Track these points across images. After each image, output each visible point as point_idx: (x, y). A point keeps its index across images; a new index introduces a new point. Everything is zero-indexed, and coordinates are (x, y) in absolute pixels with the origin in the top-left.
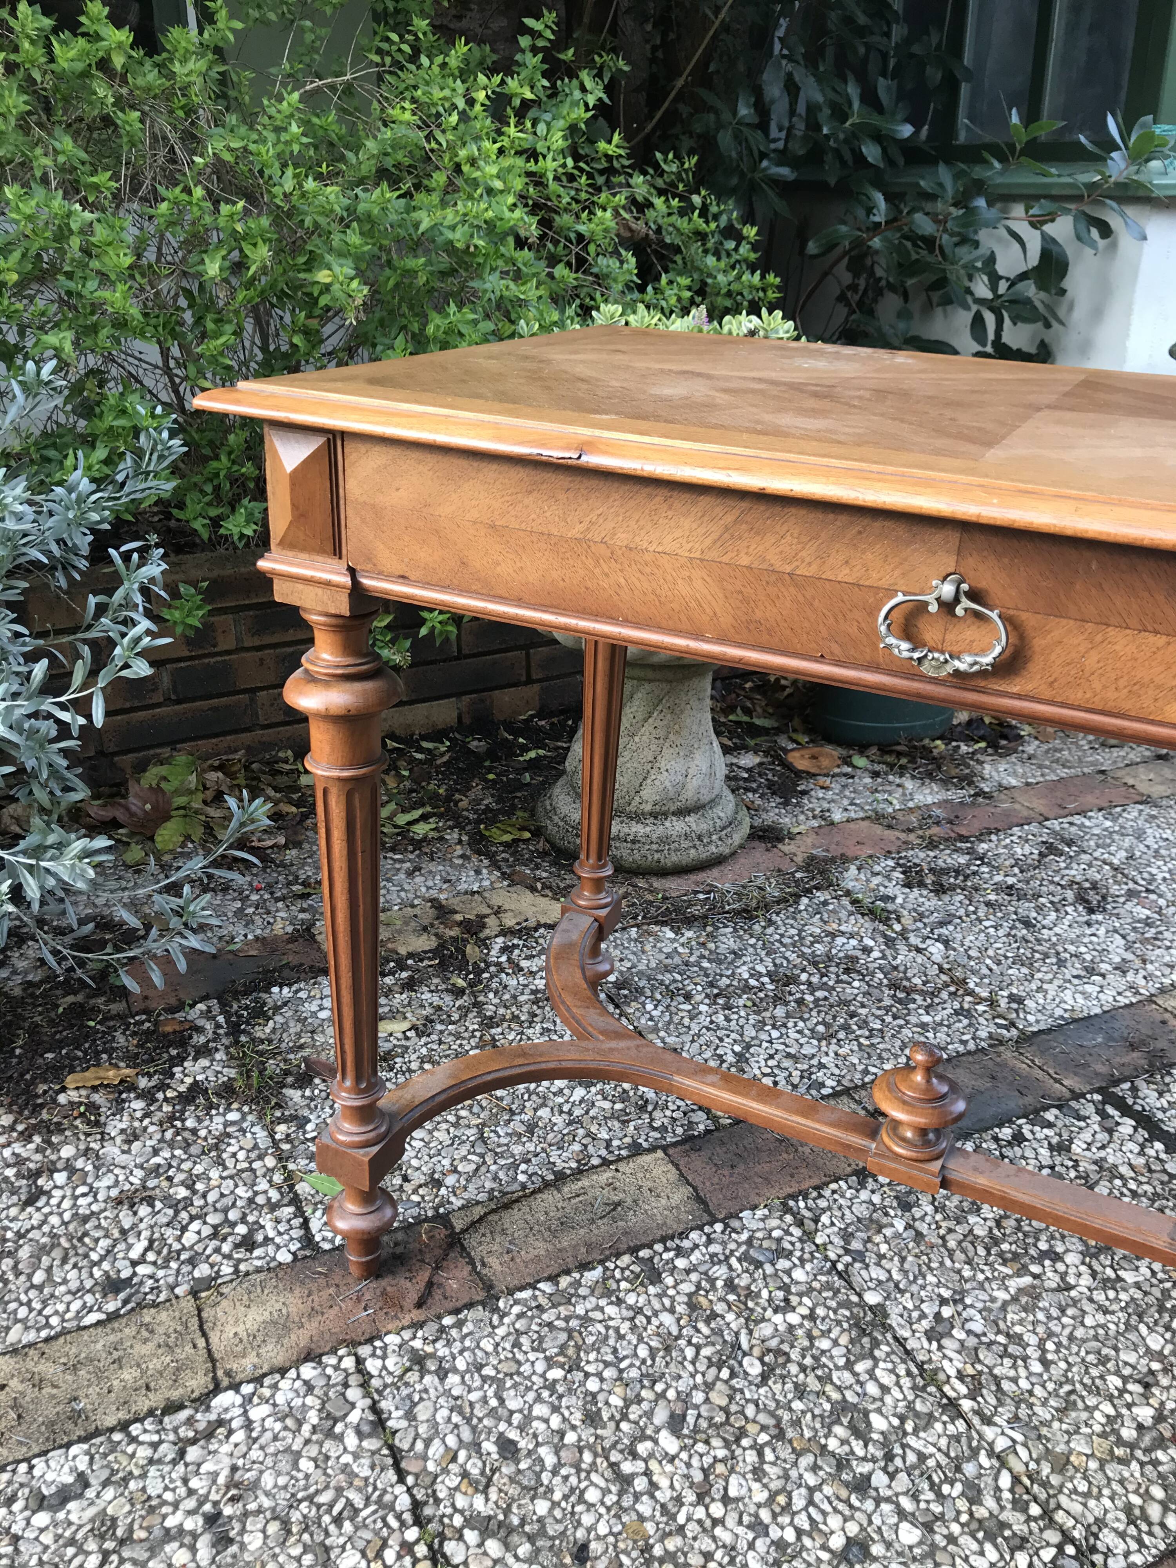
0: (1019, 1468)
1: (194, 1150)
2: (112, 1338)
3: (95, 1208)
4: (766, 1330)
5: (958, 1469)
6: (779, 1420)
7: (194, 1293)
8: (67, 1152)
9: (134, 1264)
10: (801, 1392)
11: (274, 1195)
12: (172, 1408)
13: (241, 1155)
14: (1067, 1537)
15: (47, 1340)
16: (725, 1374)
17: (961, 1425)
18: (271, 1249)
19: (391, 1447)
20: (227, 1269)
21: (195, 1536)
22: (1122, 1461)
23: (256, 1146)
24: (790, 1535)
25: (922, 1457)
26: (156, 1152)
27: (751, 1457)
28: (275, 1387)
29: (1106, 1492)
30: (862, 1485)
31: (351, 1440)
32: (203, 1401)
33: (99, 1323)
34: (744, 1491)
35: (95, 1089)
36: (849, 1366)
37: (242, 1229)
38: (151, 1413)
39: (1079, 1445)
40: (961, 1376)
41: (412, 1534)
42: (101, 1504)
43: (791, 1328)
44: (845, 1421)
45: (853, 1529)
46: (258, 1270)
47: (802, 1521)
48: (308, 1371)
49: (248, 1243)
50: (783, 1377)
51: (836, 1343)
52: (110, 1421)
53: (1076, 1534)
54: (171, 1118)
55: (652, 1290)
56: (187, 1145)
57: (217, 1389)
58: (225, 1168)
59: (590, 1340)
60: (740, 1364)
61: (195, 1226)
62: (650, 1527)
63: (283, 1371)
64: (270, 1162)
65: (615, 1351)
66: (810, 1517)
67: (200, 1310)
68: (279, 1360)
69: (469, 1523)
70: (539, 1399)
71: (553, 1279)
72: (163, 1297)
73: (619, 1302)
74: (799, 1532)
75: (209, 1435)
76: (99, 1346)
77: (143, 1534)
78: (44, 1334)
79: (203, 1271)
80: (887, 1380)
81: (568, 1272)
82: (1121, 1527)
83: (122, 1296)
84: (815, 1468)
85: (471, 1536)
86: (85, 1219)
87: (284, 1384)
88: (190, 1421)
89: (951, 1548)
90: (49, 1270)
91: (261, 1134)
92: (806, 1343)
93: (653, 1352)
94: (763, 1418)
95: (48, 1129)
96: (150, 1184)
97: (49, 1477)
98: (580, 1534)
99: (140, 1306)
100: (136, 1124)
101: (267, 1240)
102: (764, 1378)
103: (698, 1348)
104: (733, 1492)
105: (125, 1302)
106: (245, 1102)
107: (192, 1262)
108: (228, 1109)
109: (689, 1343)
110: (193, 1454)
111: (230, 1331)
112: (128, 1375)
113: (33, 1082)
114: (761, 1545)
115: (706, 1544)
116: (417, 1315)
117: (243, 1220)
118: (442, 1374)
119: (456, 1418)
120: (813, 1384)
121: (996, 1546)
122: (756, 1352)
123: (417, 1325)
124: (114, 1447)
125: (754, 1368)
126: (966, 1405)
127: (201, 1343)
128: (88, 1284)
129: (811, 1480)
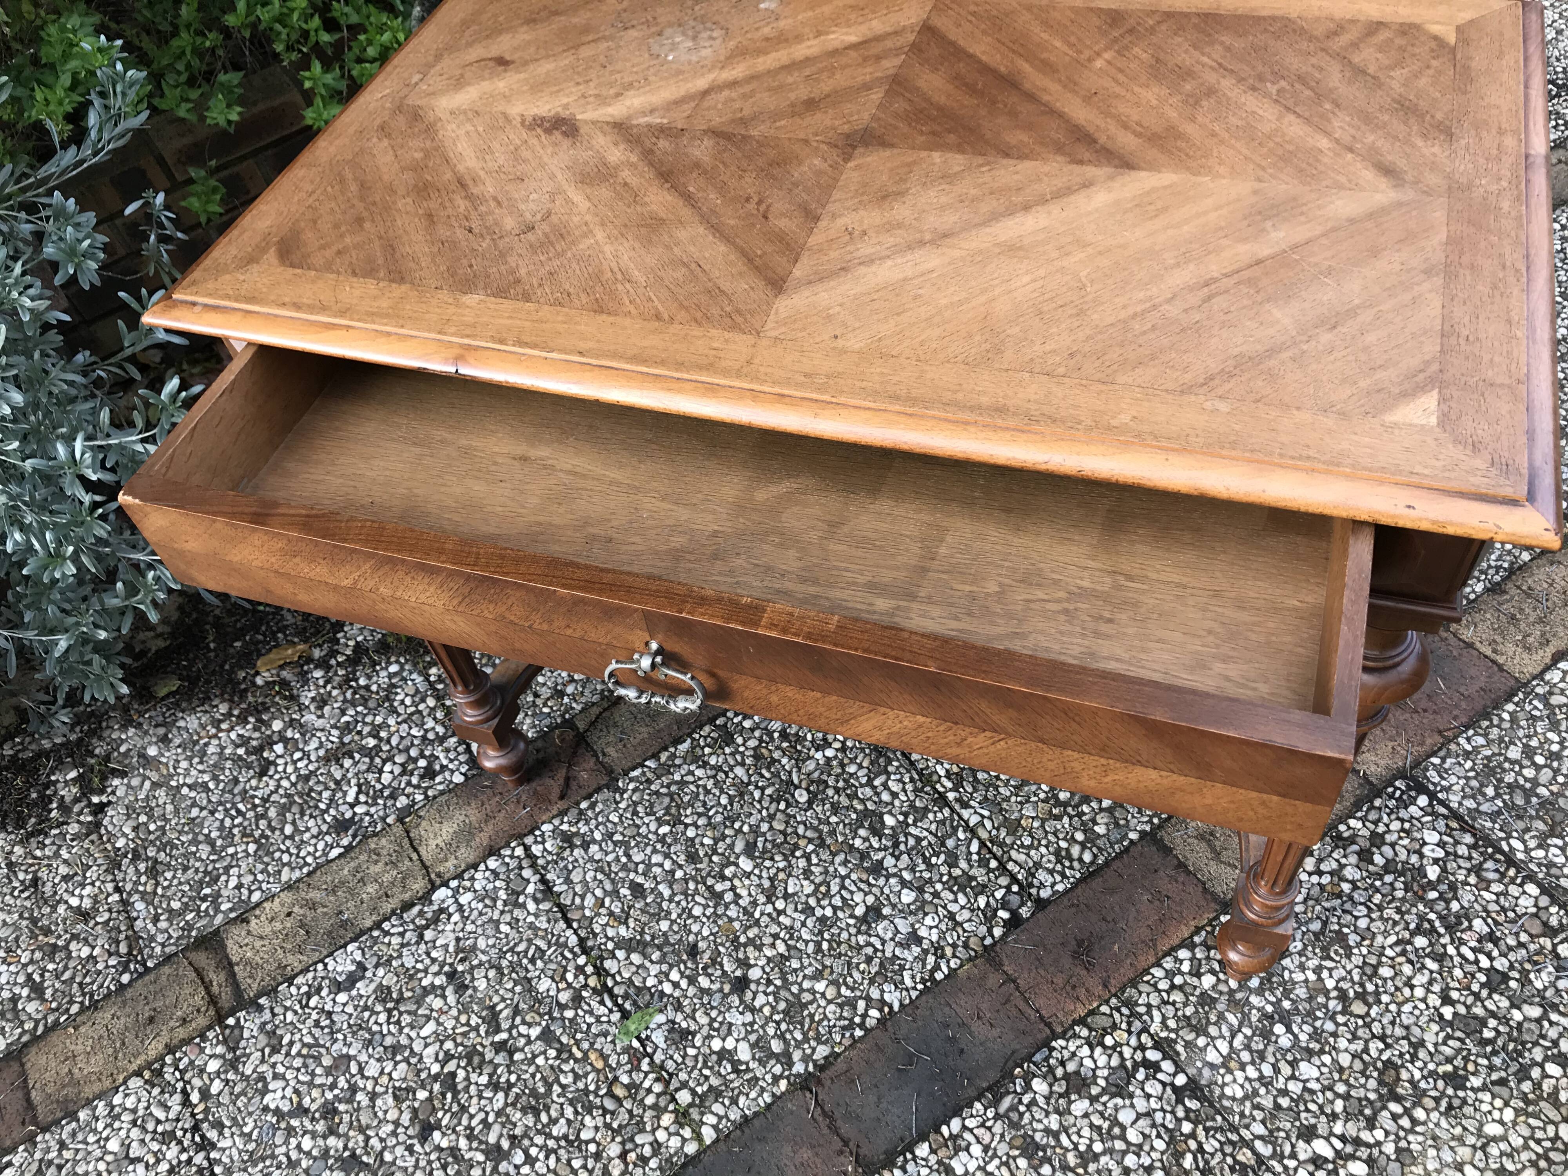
0: (984, 835)
1: (372, 704)
2: (352, 864)
3: (311, 767)
4: (811, 765)
5: (943, 844)
6: (820, 832)
7: (400, 820)
8: (277, 725)
9: (352, 806)
10: (836, 808)
11: (440, 730)
12: (407, 906)
13: (408, 701)
14: (1014, 879)
15: (309, 874)
16: (782, 806)
17: (946, 812)
18: (447, 774)
19: (559, 905)
20: (419, 797)
21: (443, 988)
22: (1058, 818)
23: (417, 691)
24: (829, 912)
25: (919, 840)
26: (343, 712)
27: (802, 863)
28: (472, 879)
29: (1044, 842)
30: (877, 869)
31: (531, 906)
32: (426, 898)
33: (341, 855)
34: (798, 888)
35: (282, 667)
36: (870, 783)
37: (422, 763)
38: (393, 912)
39: (1029, 811)
40: (948, 775)
41: (582, 960)
42: (377, 980)
43: (828, 760)
44: (866, 825)
45: (870, 900)
46: (442, 793)
47: (837, 901)
48: (492, 863)
49: (429, 773)
50: (823, 800)
51: (860, 766)
52: (368, 923)
53: (1020, 877)
54: (347, 680)
55: (727, 750)
56: (365, 701)
57: (434, 888)
58: (399, 715)
59: (686, 799)
60: (793, 796)
61: (388, 767)
62: (737, 925)
63: (475, 867)
64: (431, 702)
65: (704, 804)
66: (842, 897)
67: (408, 832)
68: (471, 859)
69: (618, 946)
70: (655, 851)
71: (655, 756)
72: (379, 827)
73: (705, 764)
74: (835, 909)
75: (436, 920)
76: (346, 872)
77: (410, 994)
78: (305, 870)
79: (402, 801)
80: (895, 787)
81: (666, 749)
82: (1051, 866)
83: (350, 832)
84: (845, 863)
85: (620, 954)
86: (307, 778)
87: (478, 875)
88: (421, 914)
89: (936, 901)
90: (294, 823)
91: (419, 679)
92: (839, 771)
93: (731, 799)
94: (809, 834)
95: (258, 710)
96: (346, 740)
97: (339, 969)
98: (691, 938)
99: (365, 837)
100: (322, 691)
101: (443, 768)
102: (810, 802)
103: (763, 789)
104: (790, 890)
105: (354, 836)
106: (400, 655)
107: (393, 797)
108: (388, 663)
109: (757, 787)
110: (429, 935)
111: (433, 843)
112: (371, 888)
113: (232, 671)
114: (810, 922)
115: (774, 929)
116: (561, 805)
117: (422, 755)
118: (585, 846)
119: (600, 876)
120: (844, 801)
121: (966, 894)
122: (804, 785)
123: (562, 813)
124: (375, 941)
125: (802, 797)
126: (951, 796)
127: (415, 856)
128: (324, 828)
129: (843, 871)
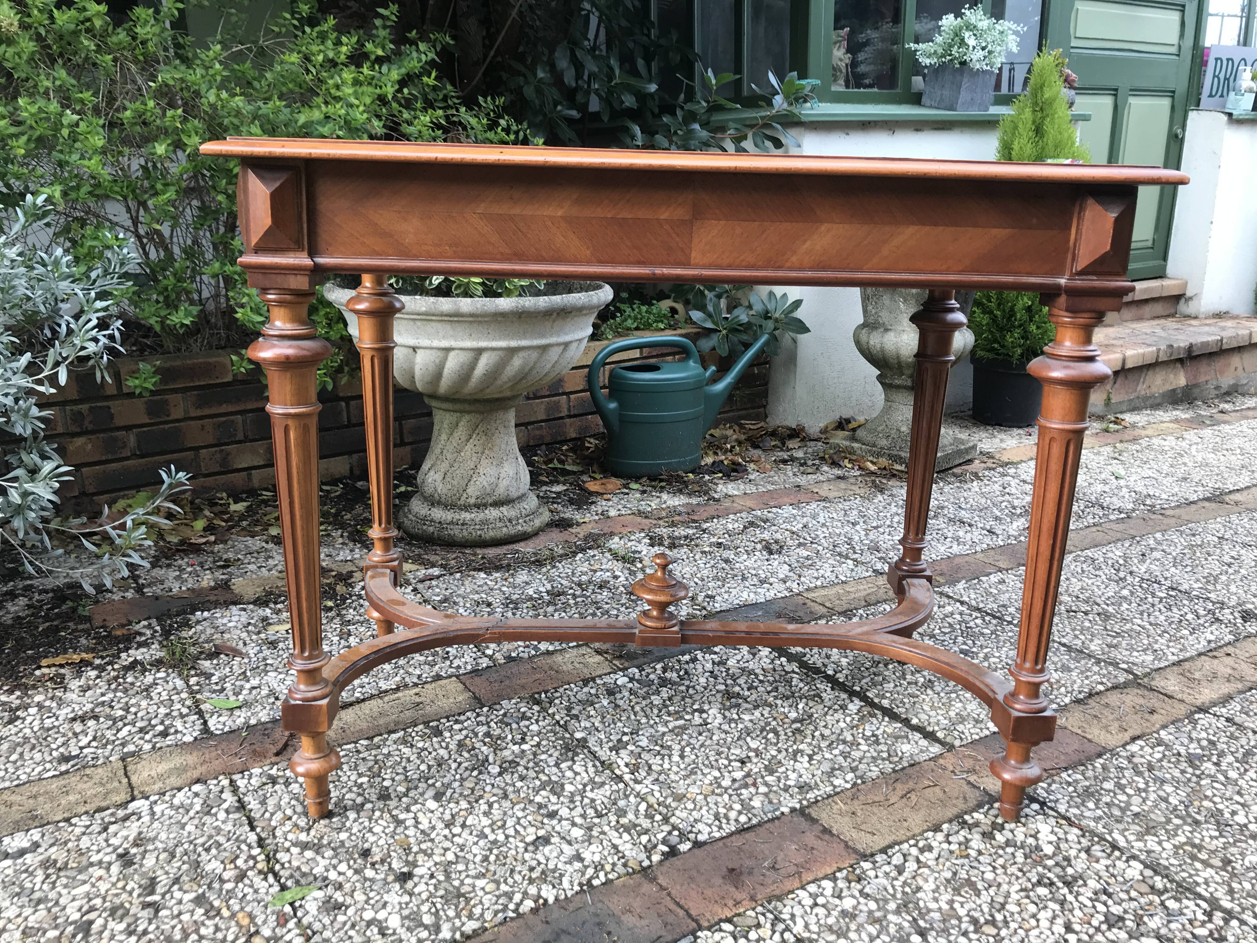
0: (653, 801)
1: (130, 692)
2: (63, 782)
3: (56, 724)
4: (506, 753)
6: (505, 790)
7: (123, 759)
8: (39, 698)
9: (81, 748)
10: (523, 778)
11: (185, 711)
12: (101, 809)
13: (164, 693)
14: (674, 827)
15: (18, 785)
16: (475, 773)
17: (621, 786)
18: (179, 736)
19: (248, 816)
20: (147, 747)
21: (110, 863)
23: (175, 688)
24: (501, 838)
25: (593, 800)
26: (103, 695)
27: (484, 807)
28: (173, 796)
30: (552, 815)
31: (222, 816)
32: (124, 805)
33: (54, 776)
34: (476, 822)
35: (62, 666)
37: (160, 728)
38: (86, 813)
39: (694, 789)
40: (627, 766)
41: (256, 852)
42: (47, 854)
43: (523, 751)
44: (548, 789)
45: (541, 832)
46: (168, 746)
47: (510, 831)
48: (197, 788)
49: (164, 734)
50: (512, 772)
51: (550, 756)
52: (59, 818)
53: (680, 826)
54: (116, 678)
55: (435, 740)
56: (125, 691)
57: (133, 799)
58: (152, 699)
59: (390, 764)
60: (486, 768)
61: (128, 728)
62: (412, 840)
63: (179, 789)
64: (184, 695)
65: (405, 768)
66: (516, 830)
67: (125, 767)
68: (178, 784)
69: (294, 845)
71: (370, 738)
72: (100, 762)
73: (413, 746)
74: (507, 836)
75: (126, 818)
76: (54, 786)
77: (74, 865)
78: (15, 783)
79: (131, 748)
80: (579, 769)
81: (380, 735)
82: (710, 822)
83: (71, 763)
84: (523, 810)
85: (295, 850)
86: (49, 729)
87: (178, 795)
88: (112, 815)
89: (602, 836)
90: (21, 754)
91: (179, 683)
92: (531, 757)
93: (430, 767)
94: (495, 791)
95: (26, 688)
96: (97, 710)
97: (14, 845)
98: (366, 845)
99: (84, 767)
100: (90, 682)
101: (176, 732)
102: (501, 773)
103: (460, 763)
104: (469, 823)
105: (73, 766)
106: (170, 667)
107: (123, 745)
108: (158, 671)
109: (455, 761)
110: (112, 829)
111: (145, 774)
112: (73, 797)
113: (16, 666)
116: (274, 759)
117: (162, 723)
118: (287, 783)
120: (532, 774)
122: (498, 763)
123: (273, 764)
124: (59, 829)
125: (494, 769)
126: (627, 777)
127: (125, 781)
128: (48, 758)
129: (520, 814)
